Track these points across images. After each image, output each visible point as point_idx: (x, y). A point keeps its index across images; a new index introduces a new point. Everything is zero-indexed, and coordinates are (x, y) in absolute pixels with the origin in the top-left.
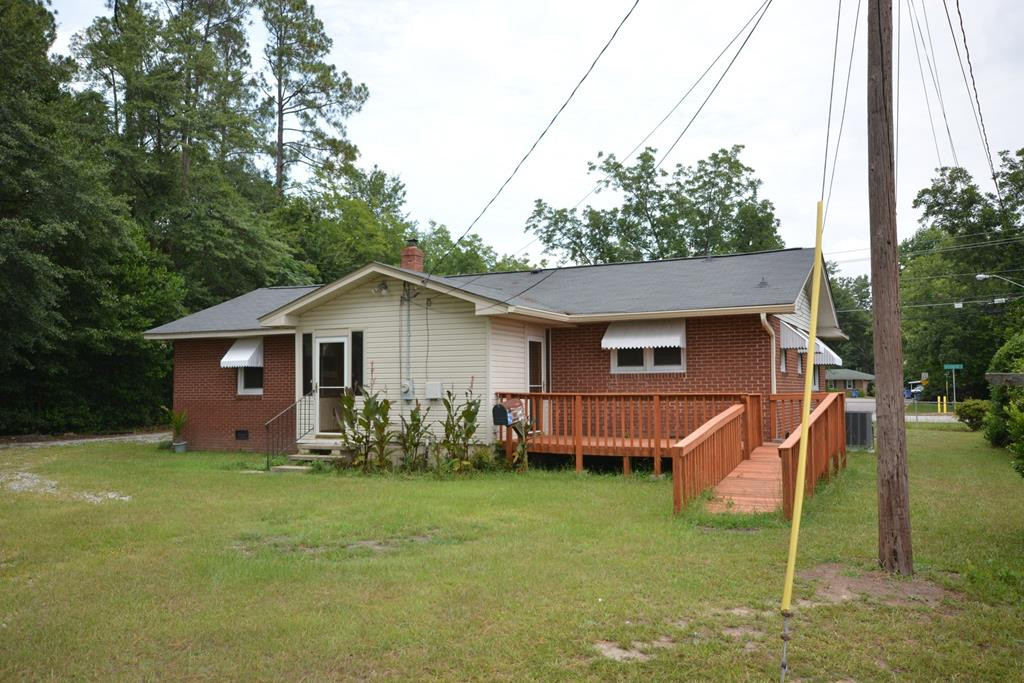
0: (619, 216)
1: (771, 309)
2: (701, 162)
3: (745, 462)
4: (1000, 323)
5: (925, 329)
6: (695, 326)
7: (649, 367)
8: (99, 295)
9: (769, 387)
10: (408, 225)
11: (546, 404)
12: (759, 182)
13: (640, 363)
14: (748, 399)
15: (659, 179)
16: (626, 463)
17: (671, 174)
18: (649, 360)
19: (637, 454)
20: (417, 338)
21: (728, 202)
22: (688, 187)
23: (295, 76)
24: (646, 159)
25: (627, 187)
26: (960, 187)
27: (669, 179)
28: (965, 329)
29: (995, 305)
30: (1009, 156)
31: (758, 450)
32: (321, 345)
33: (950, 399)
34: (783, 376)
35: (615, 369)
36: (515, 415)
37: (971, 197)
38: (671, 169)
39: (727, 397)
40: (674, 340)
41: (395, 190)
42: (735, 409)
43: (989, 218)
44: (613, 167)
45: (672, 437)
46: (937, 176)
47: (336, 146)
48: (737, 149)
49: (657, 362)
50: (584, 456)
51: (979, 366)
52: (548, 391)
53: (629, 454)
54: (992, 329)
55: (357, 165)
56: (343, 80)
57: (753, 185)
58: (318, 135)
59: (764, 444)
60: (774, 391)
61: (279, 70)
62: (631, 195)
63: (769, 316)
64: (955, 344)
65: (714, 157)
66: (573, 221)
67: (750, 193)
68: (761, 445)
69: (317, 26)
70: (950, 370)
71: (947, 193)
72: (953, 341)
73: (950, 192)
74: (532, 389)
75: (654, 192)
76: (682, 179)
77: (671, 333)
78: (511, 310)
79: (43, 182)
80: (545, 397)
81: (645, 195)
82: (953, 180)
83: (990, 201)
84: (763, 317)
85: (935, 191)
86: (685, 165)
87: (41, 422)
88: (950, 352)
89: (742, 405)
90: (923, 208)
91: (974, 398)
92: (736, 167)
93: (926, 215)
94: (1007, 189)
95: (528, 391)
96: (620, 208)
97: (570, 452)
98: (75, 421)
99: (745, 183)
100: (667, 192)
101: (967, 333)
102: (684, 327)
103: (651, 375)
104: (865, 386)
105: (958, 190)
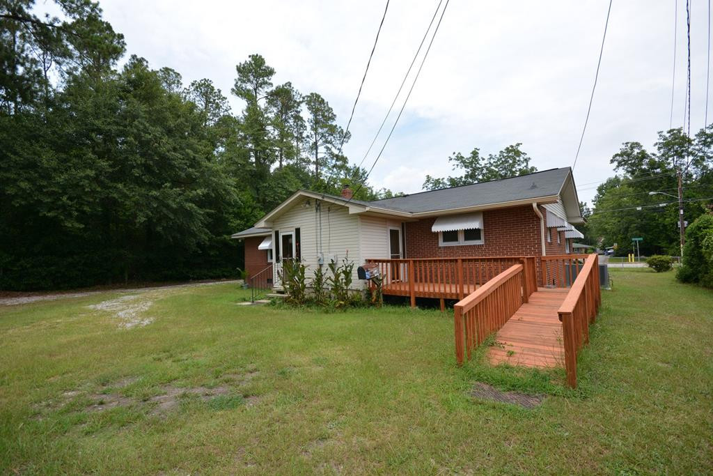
0: (463, 179)
1: (540, 200)
2: (501, 152)
3: (525, 305)
4: (662, 216)
5: (619, 222)
6: (489, 216)
7: (462, 242)
8: (229, 221)
9: (541, 252)
10: (369, 188)
11: (402, 265)
12: (529, 159)
13: (456, 239)
14: (525, 261)
15: (481, 162)
16: (442, 302)
17: (486, 159)
18: (461, 237)
19: (448, 297)
20: (333, 232)
21: (514, 170)
22: (495, 164)
23: (320, 130)
24: (475, 154)
25: (466, 167)
26: (636, 151)
27: (486, 162)
28: (642, 221)
29: (659, 207)
30: (663, 134)
31: (534, 295)
32: (283, 236)
33: (636, 255)
34: (549, 245)
35: (442, 244)
36: (371, 273)
37: (643, 155)
38: (487, 157)
39: (509, 260)
40: (476, 224)
41: (363, 174)
42: (516, 267)
43: (653, 165)
44: (460, 158)
45: (477, 284)
46: (624, 147)
47: (338, 158)
48: (518, 145)
49: (466, 239)
50: (416, 298)
51: (651, 239)
52: (404, 257)
53: (443, 297)
54: (658, 220)
55: (348, 165)
56: (339, 130)
57: (526, 160)
58: (332, 154)
59: (539, 289)
60: (544, 254)
61: (315, 130)
62: (469, 170)
63: (539, 205)
64: (637, 228)
65: (507, 149)
66: (443, 183)
67: (525, 164)
68: (536, 291)
69: (330, 110)
70: (636, 241)
71: (628, 155)
72: (636, 226)
73: (631, 154)
74: (392, 257)
75: (479, 168)
76: (492, 161)
77: (473, 220)
78: (367, 209)
79: (196, 174)
80: (401, 261)
81: (475, 170)
82: (632, 148)
83: (653, 157)
84: (535, 205)
85: (621, 155)
86: (493, 154)
87: (211, 274)
88: (635, 232)
89: (520, 265)
90: (616, 163)
91: (658, 254)
92: (518, 153)
93: (618, 166)
94: (662, 150)
95: (390, 258)
96: (464, 176)
97: (408, 295)
98: (226, 274)
99: (522, 160)
100: (484, 167)
101: (643, 223)
102: (482, 216)
103: (462, 246)
104: (584, 250)
105: (635, 153)
